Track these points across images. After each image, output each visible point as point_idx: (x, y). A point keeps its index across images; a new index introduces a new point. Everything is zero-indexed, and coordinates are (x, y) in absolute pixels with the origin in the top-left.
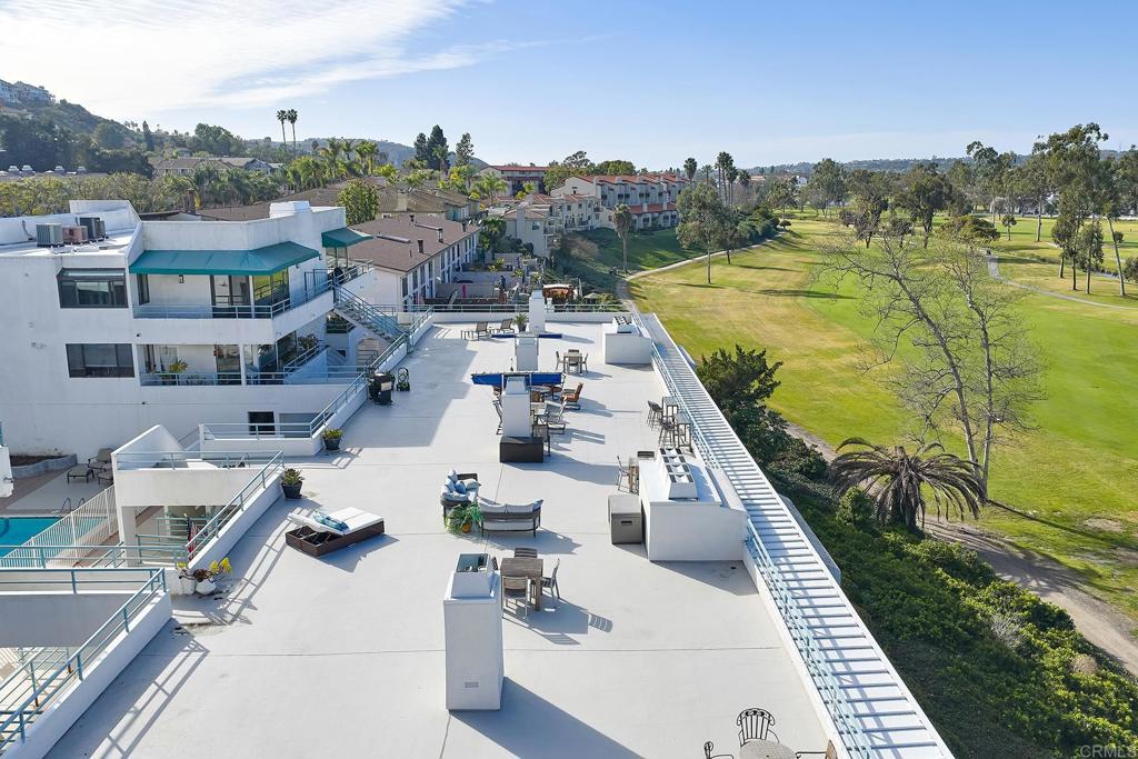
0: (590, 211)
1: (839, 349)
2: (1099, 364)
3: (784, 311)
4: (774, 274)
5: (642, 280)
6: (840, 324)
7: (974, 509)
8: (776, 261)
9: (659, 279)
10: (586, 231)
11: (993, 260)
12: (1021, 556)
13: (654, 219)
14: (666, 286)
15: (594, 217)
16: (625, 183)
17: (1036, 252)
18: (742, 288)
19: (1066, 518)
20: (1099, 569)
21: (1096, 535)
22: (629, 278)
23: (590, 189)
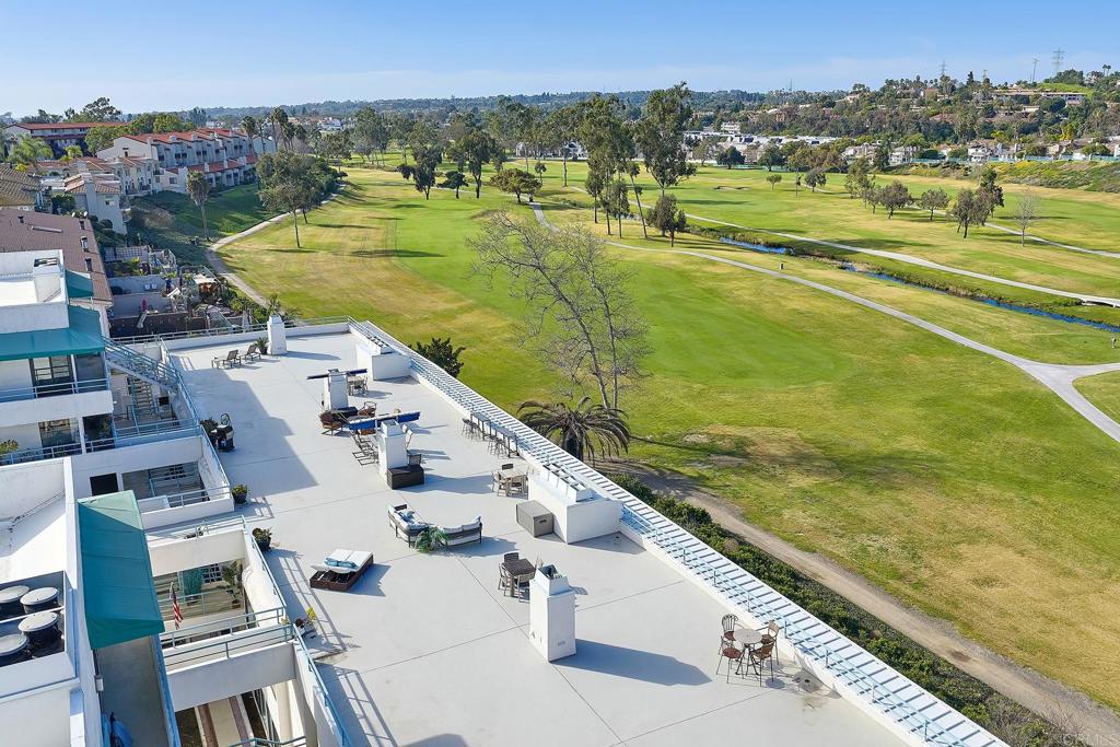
0: (149, 175)
1: (451, 310)
2: (652, 305)
3: (386, 274)
4: (354, 232)
5: (229, 248)
6: (442, 284)
7: (625, 444)
8: (351, 217)
9: (244, 246)
10: (148, 195)
11: (536, 207)
12: (657, 473)
13: (217, 179)
14: (256, 253)
15: (154, 181)
16: (179, 142)
17: (566, 197)
18: (335, 250)
19: (672, 438)
20: (708, 474)
21: (694, 447)
22: (215, 247)
23: (144, 150)
